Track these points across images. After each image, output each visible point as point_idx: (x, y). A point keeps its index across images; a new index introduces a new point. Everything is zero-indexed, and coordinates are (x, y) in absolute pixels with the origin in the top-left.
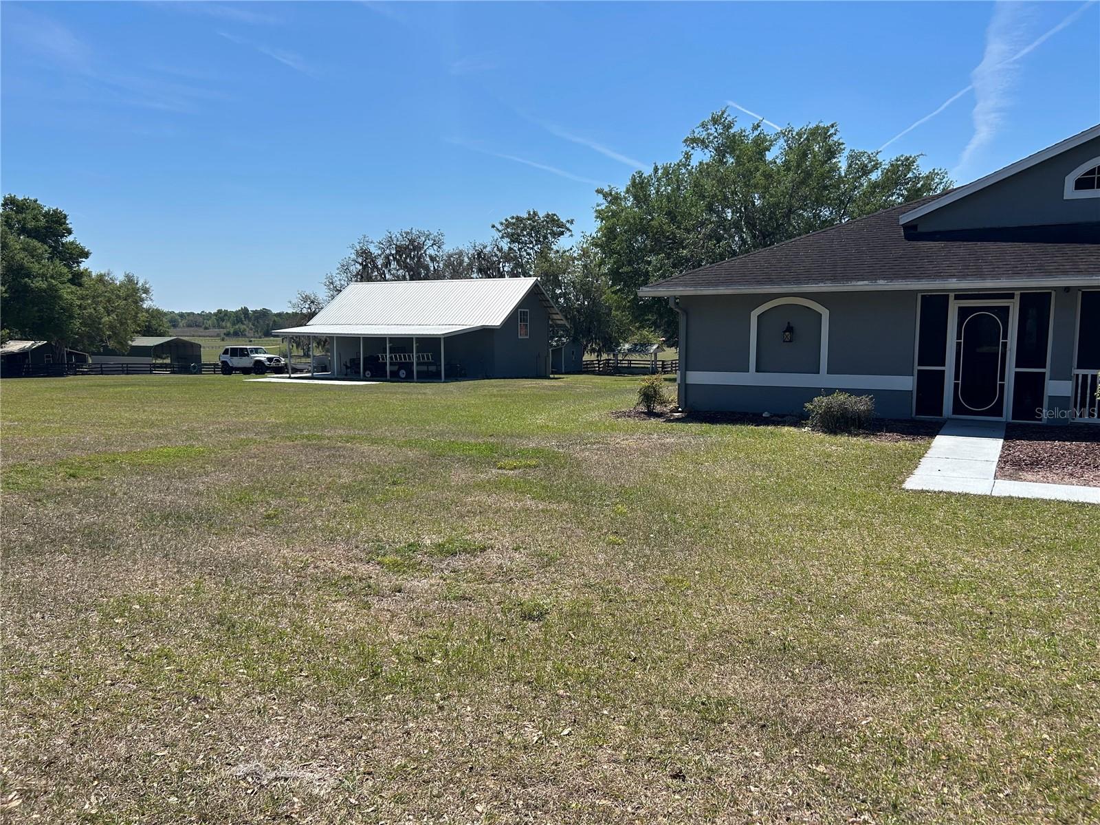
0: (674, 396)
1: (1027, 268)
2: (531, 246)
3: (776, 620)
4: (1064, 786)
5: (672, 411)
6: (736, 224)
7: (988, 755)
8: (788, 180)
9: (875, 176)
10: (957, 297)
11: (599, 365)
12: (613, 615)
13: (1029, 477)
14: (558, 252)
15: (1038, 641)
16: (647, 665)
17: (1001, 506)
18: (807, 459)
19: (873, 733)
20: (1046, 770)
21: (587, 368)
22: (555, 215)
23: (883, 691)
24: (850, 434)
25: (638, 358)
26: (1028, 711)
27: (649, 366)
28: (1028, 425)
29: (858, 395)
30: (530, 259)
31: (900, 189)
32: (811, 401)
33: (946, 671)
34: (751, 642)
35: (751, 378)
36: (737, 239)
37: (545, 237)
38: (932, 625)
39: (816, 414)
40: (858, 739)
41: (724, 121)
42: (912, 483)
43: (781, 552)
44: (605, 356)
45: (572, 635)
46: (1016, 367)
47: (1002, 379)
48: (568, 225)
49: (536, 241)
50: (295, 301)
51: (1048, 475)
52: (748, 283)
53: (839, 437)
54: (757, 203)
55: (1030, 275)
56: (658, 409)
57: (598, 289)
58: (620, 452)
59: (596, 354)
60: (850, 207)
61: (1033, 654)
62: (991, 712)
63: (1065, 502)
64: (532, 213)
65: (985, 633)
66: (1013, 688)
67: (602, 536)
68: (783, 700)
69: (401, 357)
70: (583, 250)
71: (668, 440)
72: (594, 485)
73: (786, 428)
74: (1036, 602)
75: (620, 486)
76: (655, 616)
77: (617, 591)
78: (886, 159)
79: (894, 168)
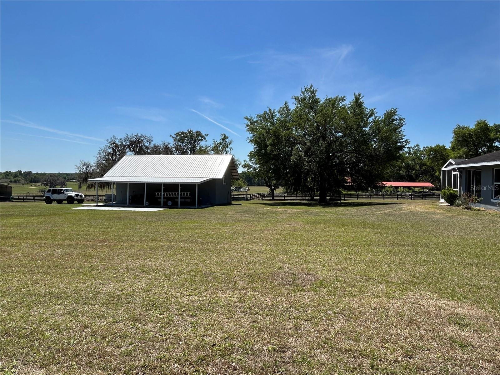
22: (200, 132)
48: (205, 136)
50: (78, 165)
64: (190, 131)
69: (171, 194)
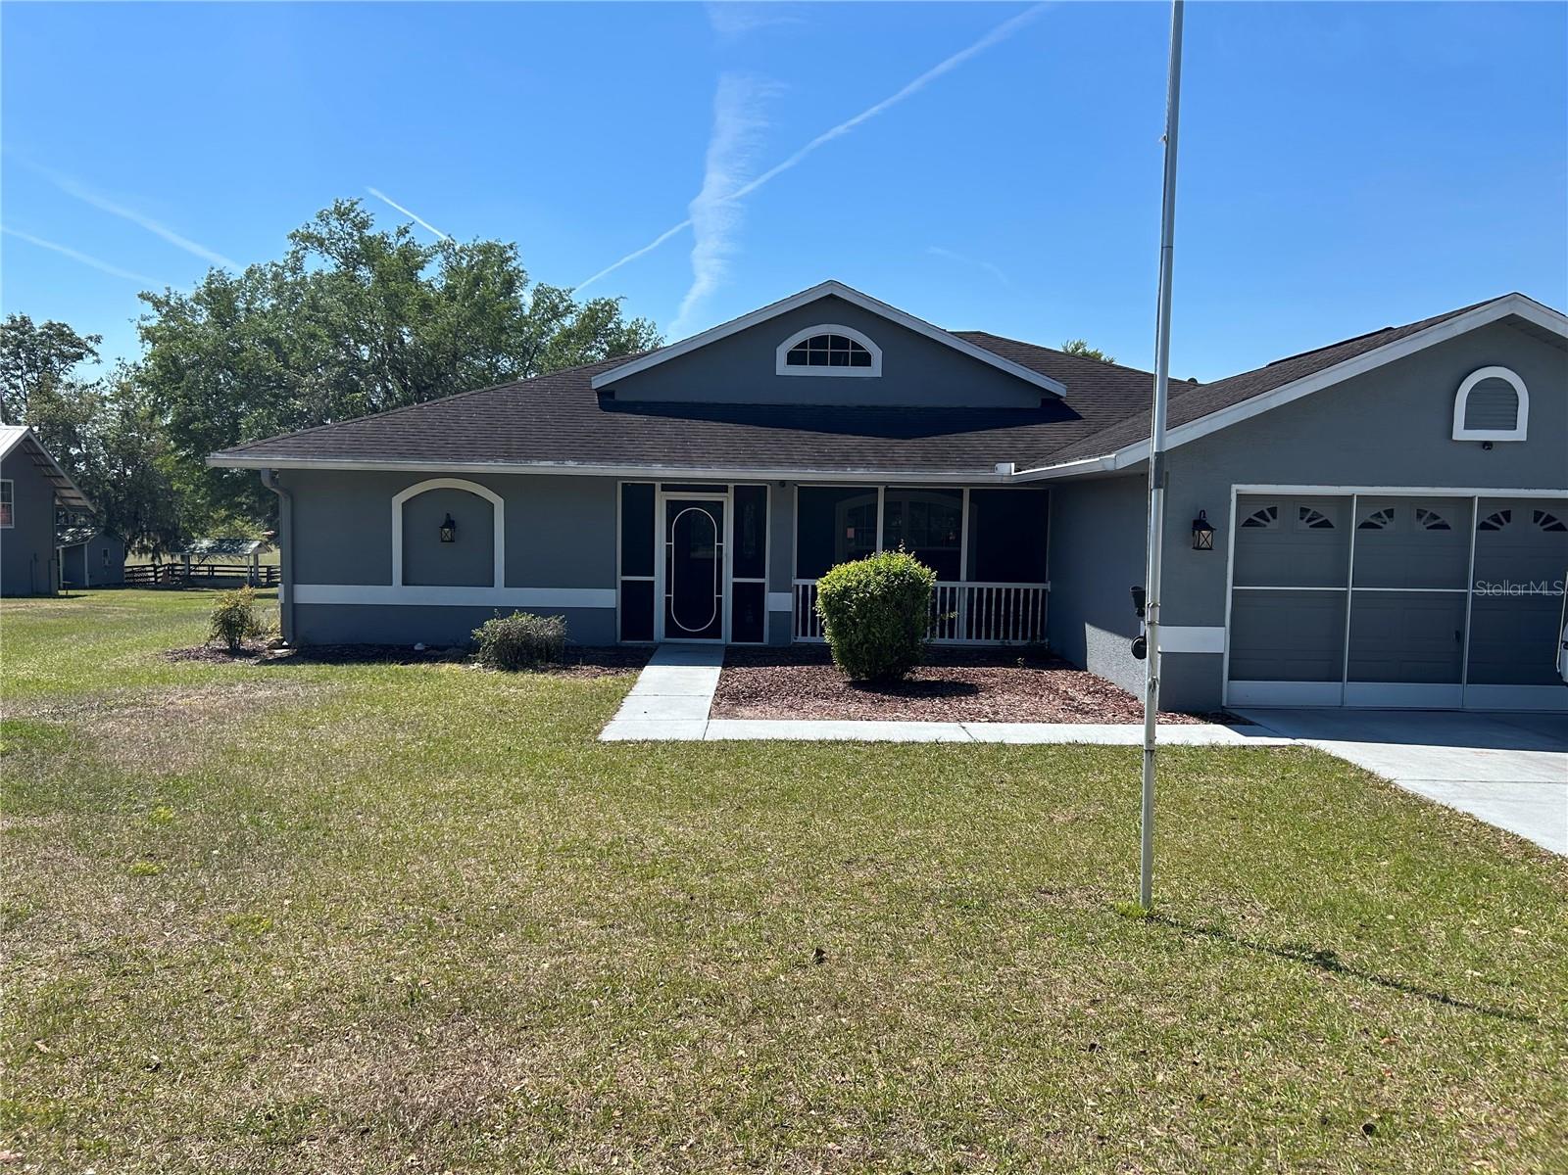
0: (277, 623)
1: (740, 456)
2: (19, 373)
3: (405, 957)
4: (758, 1115)
5: (272, 647)
6: (376, 368)
7: (671, 1097)
8: (452, 312)
9: (569, 321)
10: (665, 488)
11: (156, 573)
12: (126, 998)
13: (746, 712)
14: (72, 386)
15: (742, 926)
16: (179, 1072)
17: (713, 753)
18: (473, 709)
19: (528, 1101)
20: (739, 1099)
21: (134, 578)
22: (64, 325)
23: (548, 1035)
24: (536, 669)
25: (227, 562)
26: (724, 1023)
27: (246, 574)
28: (749, 647)
29: (545, 616)
30: (18, 394)
31: (600, 342)
32: (481, 626)
33: (631, 989)
34: (362, 999)
35: (395, 594)
36: (379, 389)
37: (47, 361)
38: (620, 926)
39: (489, 644)
40: (505, 1115)
41: (355, 217)
42: (611, 733)
43: (423, 852)
44: (166, 559)
45: (40, 1046)
46: (734, 576)
47: (720, 592)
48: (90, 344)
49: (28, 365)
51: (767, 709)
52: (386, 455)
53: (521, 674)
54: (407, 340)
55: (743, 464)
56: (248, 643)
57: (149, 451)
58: (172, 717)
59: (150, 555)
60: (538, 360)
61: (735, 945)
62: (680, 1035)
63: (783, 741)
64: (18, 319)
65: (682, 927)
66: (708, 995)
67: (123, 865)
68: (402, 1082)
70: (120, 386)
71: (260, 693)
72: (118, 777)
73: (447, 666)
74: (743, 874)
75: (167, 775)
76: (205, 985)
77: (140, 955)
78: (582, 300)
79: (592, 314)
